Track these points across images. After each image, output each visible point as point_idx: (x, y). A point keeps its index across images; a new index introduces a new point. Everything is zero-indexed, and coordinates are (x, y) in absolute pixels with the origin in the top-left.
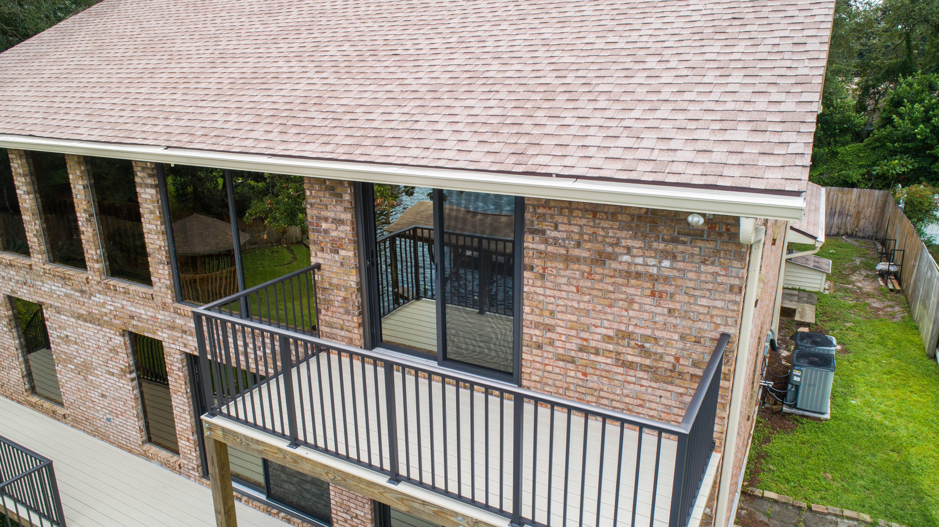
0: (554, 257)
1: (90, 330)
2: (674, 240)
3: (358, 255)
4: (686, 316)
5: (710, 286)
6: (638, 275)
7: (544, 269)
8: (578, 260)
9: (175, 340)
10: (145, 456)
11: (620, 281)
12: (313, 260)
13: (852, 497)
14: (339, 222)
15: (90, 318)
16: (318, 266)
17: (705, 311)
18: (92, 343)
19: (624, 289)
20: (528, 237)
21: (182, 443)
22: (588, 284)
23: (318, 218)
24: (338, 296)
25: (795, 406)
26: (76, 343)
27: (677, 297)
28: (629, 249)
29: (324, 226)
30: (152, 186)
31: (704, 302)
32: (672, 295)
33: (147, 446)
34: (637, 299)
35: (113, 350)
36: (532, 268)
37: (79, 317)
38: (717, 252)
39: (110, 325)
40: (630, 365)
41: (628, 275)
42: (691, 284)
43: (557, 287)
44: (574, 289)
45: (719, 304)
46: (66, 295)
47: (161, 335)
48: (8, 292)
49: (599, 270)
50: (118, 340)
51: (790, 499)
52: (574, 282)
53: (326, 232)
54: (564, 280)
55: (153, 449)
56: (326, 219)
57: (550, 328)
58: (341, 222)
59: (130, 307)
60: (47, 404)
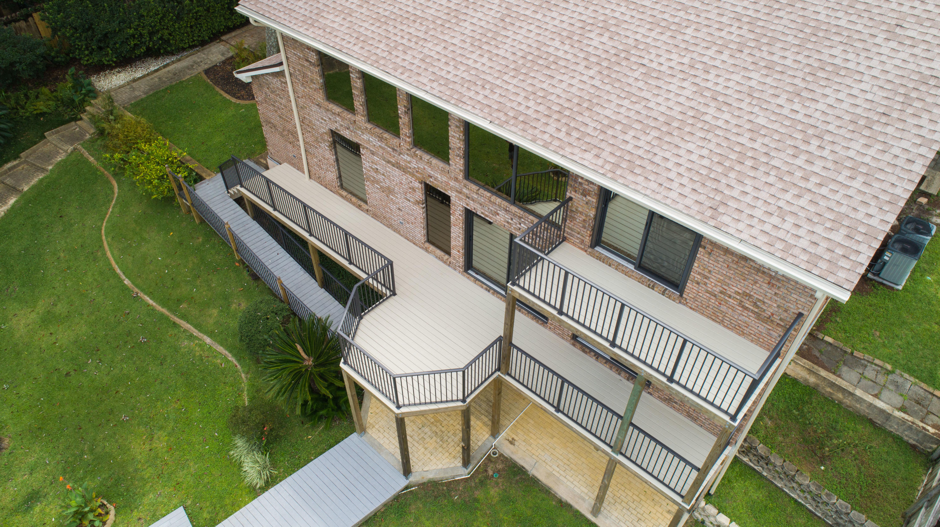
0: (719, 248)
1: (397, 172)
3: (598, 202)
4: (783, 298)
5: (801, 291)
6: (764, 273)
7: (712, 251)
8: (732, 254)
9: (460, 199)
10: (426, 250)
11: (753, 271)
12: (568, 195)
13: (886, 351)
15: (397, 165)
16: (571, 199)
17: (795, 300)
18: (397, 180)
19: (754, 275)
21: (454, 252)
22: (735, 266)
24: (580, 218)
25: (878, 275)
26: (383, 175)
27: (782, 289)
29: (580, 180)
31: (795, 296)
32: (779, 287)
33: (427, 245)
34: (760, 282)
35: (413, 189)
36: (704, 248)
37: (389, 162)
39: (413, 175)
40: (746, 309)
41: (758, 270)
42: (791, 287)
43: (717, 262)
44: (726, 266)
45: (803, 300)
46: (380, 146)
47: (449, 193)
48: (333, 128)
49: (743, 263)
50: (417, 185)
51: (841, 345)
52: (727, 263)
53: (581, 184)
54: (721, 260)
55: (432, 248)
56: (582, 178)
57: (707, 278)
59: (429, 171)
60: (354, 199)
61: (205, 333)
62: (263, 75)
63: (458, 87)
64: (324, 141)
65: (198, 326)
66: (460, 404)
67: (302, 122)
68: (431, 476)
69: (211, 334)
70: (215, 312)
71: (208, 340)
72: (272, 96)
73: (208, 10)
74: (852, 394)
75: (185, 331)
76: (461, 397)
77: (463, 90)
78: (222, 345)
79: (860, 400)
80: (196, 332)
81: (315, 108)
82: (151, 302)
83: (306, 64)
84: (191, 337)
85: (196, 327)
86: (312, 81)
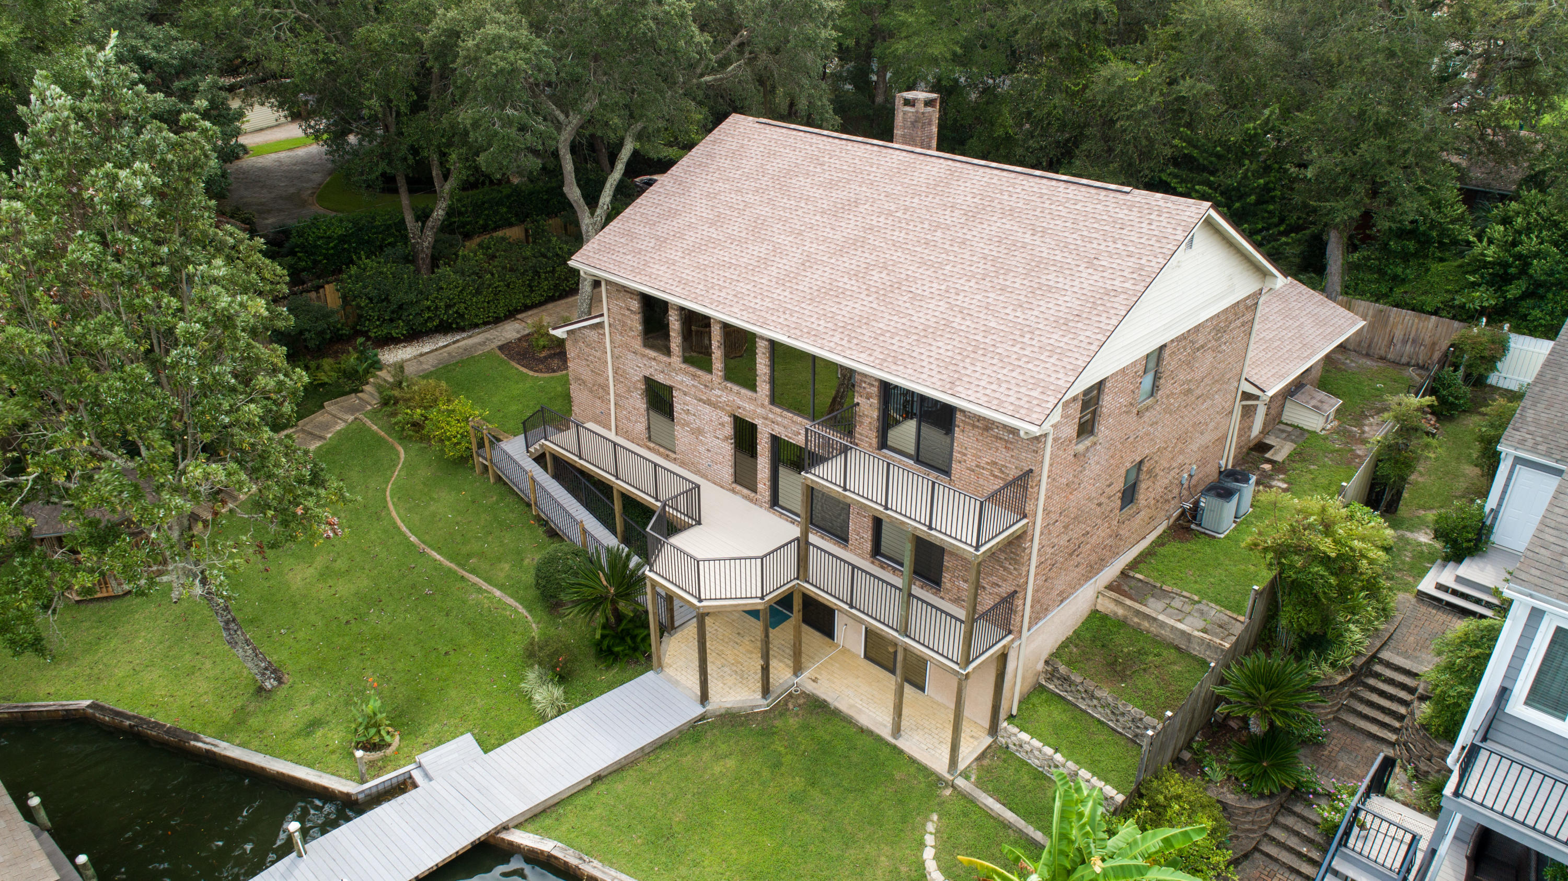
0: (969, 424)
1: (707, 409)
3: (879, 403)
4: (1017, 459)
5: (1026, 448)
7: (964, 428)
9: (766, 426)
10: (733, 491)
11: (993, 439)
12: (856, 400)
13: (1196, 586)
14: (871, 385)
15: (708, 402)
16: (858, 404)
17: (1024, 458)
18: (707, 418)
19: (995, 443)
21: (760, 486)
22: (981, 438)
23: (861, 381)
24: (867, 421)
25: (1200, 525)
26: (693, 415)
27: (1015, 451)
28: (997, 427)
29: (864, 385)
30: (766, 351)
31: (1024, 454)
33: (734, 485)
34: (1000, 448)
35: (722, 424)
36: (959, 427)
37: (700, 400)
39: (722, 409)
40: (996, 477)
41: (997, 437)
43: (969, 437)
44: (976, 439)
46: (693, 385)
47: (756, 421)
48: (647, 374)
49: (986, 433)
50: (727, 419)
51: (1151, 581)
52: (976, 436)
53: (864, 388)
54: (972, 435)
55: (739, 488)
56: (865, 382)
57: (965, 455)
59: (739, 402)
60: (662, 450)
61: (496, 586)
62: (579, 329)
63: (763, 314)
64: (636, 389)
65: (488, 580)
66: (759, 601)
67: (615, 372)
68: (729, 706)
69: (501, 587)
70: (507, 566)
71: (498, 593)
72: (587, 350)
73: (508, 286)
74: (1155, 619)
75: (474, 584)
76: (759, 595)
77: (768, 316)
78: (512, 597)
79: (1163, 625)
80: (485, 586)
81: (630, 356)
82: (438, 557)
83: (627, 313)
84: (480, 590)
85: (485, 581)
86: (631, 329)
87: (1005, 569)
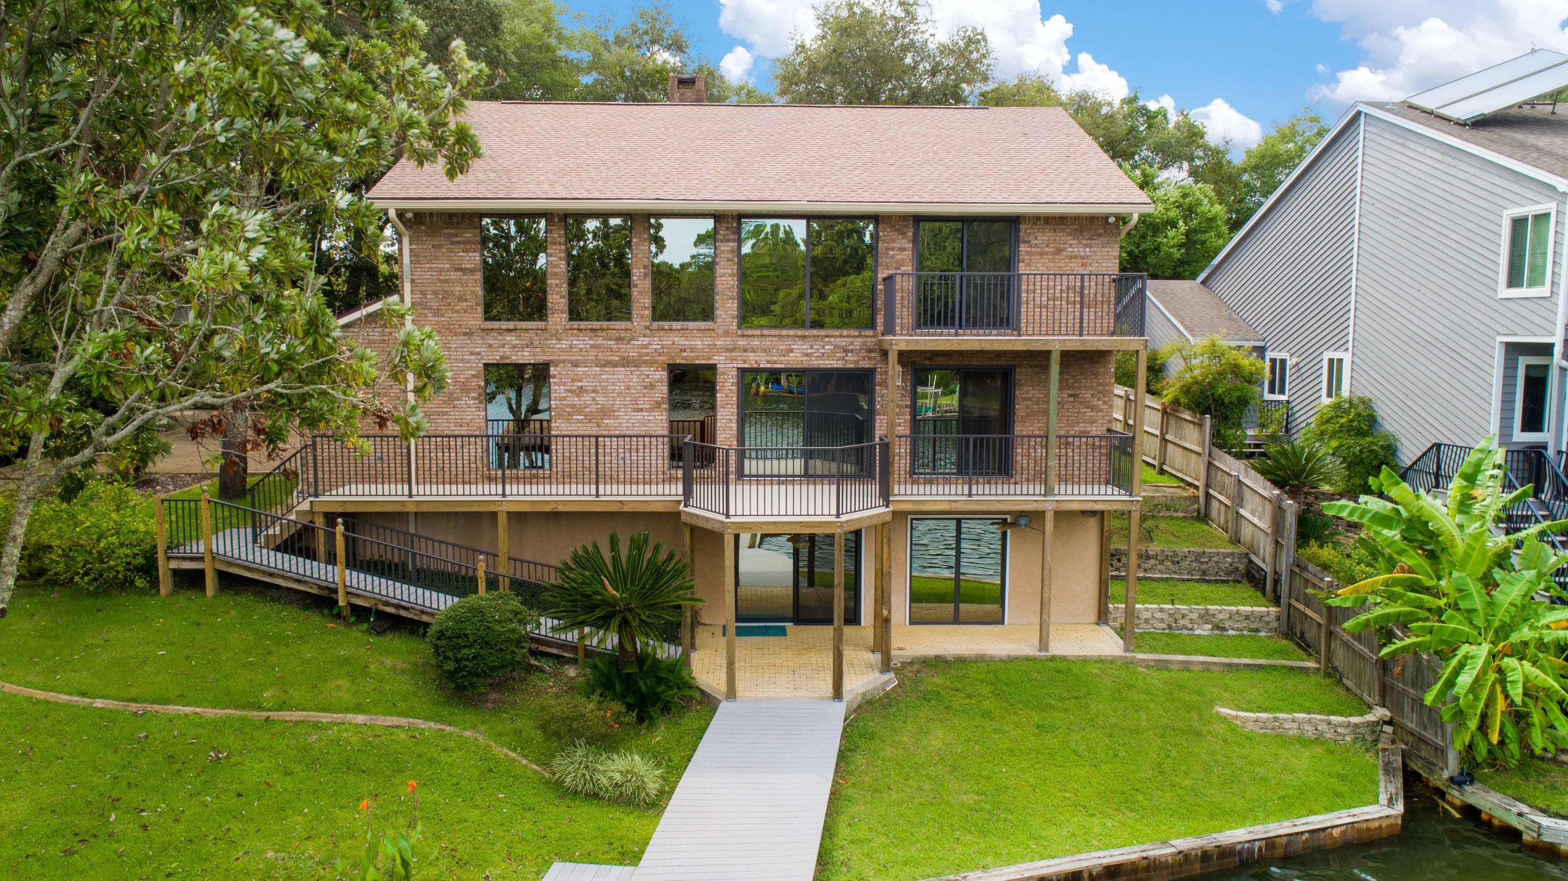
1: (622, 372)
2: (1090, 239)
3: (916, 268)
6: (1076, 257)
7: (1030, 260)
8: (1047, 253)
9: (733, 360)
11: (1067, 261)
14: (902, 249)
15: (626, 362)
18: (619, 387)
19: (1069, 265)
20: (1022, 245)
22: (1052, 264)
23: (887, 249)
26: (593, 391)
28: (1071, 245)
29: (891, 253)
30: (734, 241)
32: (1091, 264)
34: (1075, 268)
36: (1023, 261)
37: (609, 364)
38: (1108, 242)
39: (649, 364)
41: (1071, 257)
44: (1046, 269)
46: (592, 346)
47: (714, 360)
49: (1058, 257)
50: (658, 376)
52: (1045, 265)
53: (892, 257)
54: (1040, 265)
56: (893, 249)
58: (904, 249)
64: (467, 391)
65: (324, 709)
69: (357, 709)
70: (343, 683)
71: (360, 718)
75: (297, 723)
78: (390, 715)
80: (324, 717)
81: (457, 341)
82: (187, 710)
84: (320, 726)
85: (319, 711)
86: (461, 299)
87: (1092, 408)
